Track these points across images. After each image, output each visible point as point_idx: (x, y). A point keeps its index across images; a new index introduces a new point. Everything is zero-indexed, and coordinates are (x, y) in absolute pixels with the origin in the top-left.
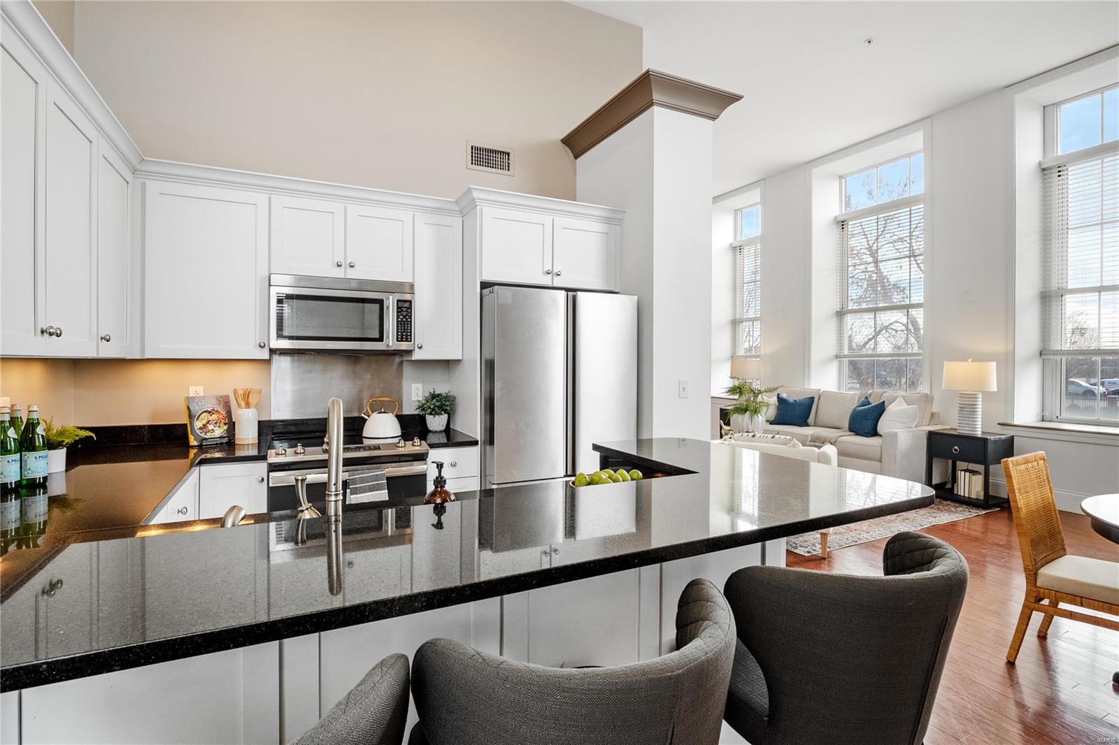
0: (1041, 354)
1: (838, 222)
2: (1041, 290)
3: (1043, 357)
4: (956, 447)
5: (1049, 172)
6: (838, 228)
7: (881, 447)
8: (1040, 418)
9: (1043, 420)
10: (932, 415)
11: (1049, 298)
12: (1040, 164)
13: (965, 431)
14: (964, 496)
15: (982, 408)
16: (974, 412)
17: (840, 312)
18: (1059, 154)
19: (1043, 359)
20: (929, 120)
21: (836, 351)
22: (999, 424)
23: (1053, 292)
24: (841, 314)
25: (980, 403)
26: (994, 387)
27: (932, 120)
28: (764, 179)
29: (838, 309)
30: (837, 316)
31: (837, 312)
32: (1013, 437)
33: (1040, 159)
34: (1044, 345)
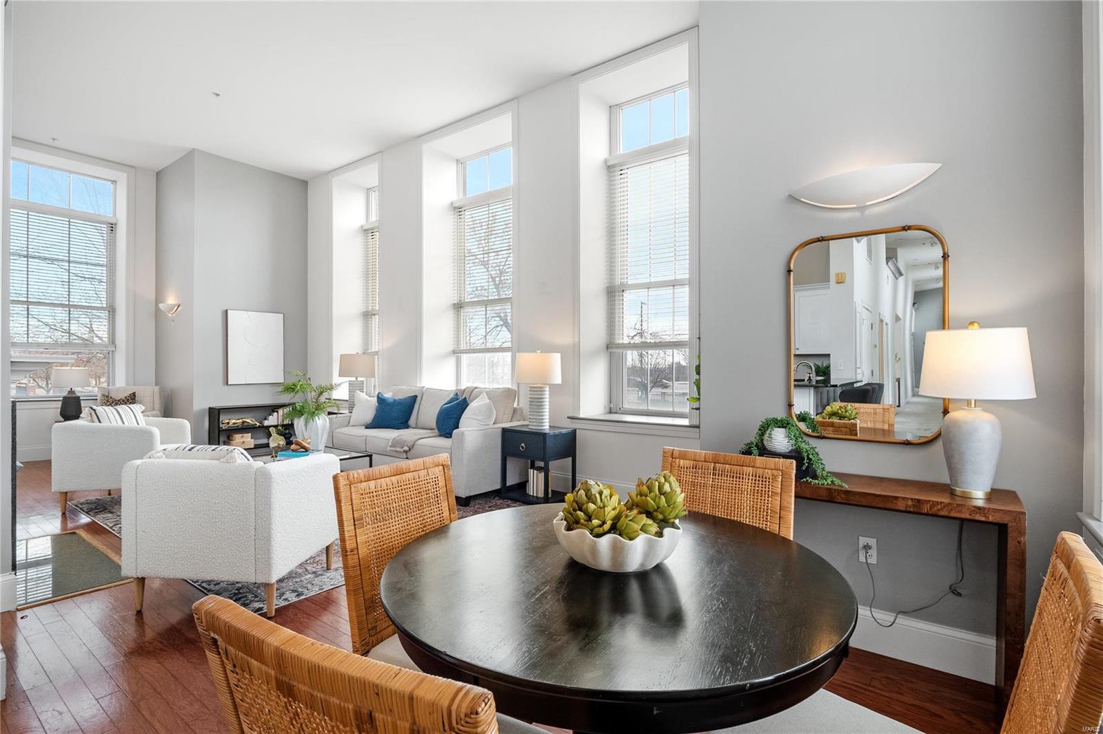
0: (607, 348)
1: (455, 208)
2: (607, 285)
3: (609, 350)
4: (523, 445)
5: (612, 169)
6: (454, 214)
7: (451, 448)
8: (608, 410)
9: (610, 413)
10: (515, 410)
11: (613, 293)
12: (606, 161)
13: (533, 427)
14: (533, 496)
15: (549, 402)
16: (541, 405)
17: (458, 304)
18: (621, 152)
19: (611, 353)
20: (516, 101)
21: (453, 346)
22: (568, 418)
23: (617, 287)
24: (459, 307)
25: (547, 396)
26: (557, 379)
27: (518, 103)
28: (381, 152)
29: (456, 302)
30: (454, 309)
31: (454, 304)
32: (575, 430)
33: (605, 157)
34: (611, 338)
